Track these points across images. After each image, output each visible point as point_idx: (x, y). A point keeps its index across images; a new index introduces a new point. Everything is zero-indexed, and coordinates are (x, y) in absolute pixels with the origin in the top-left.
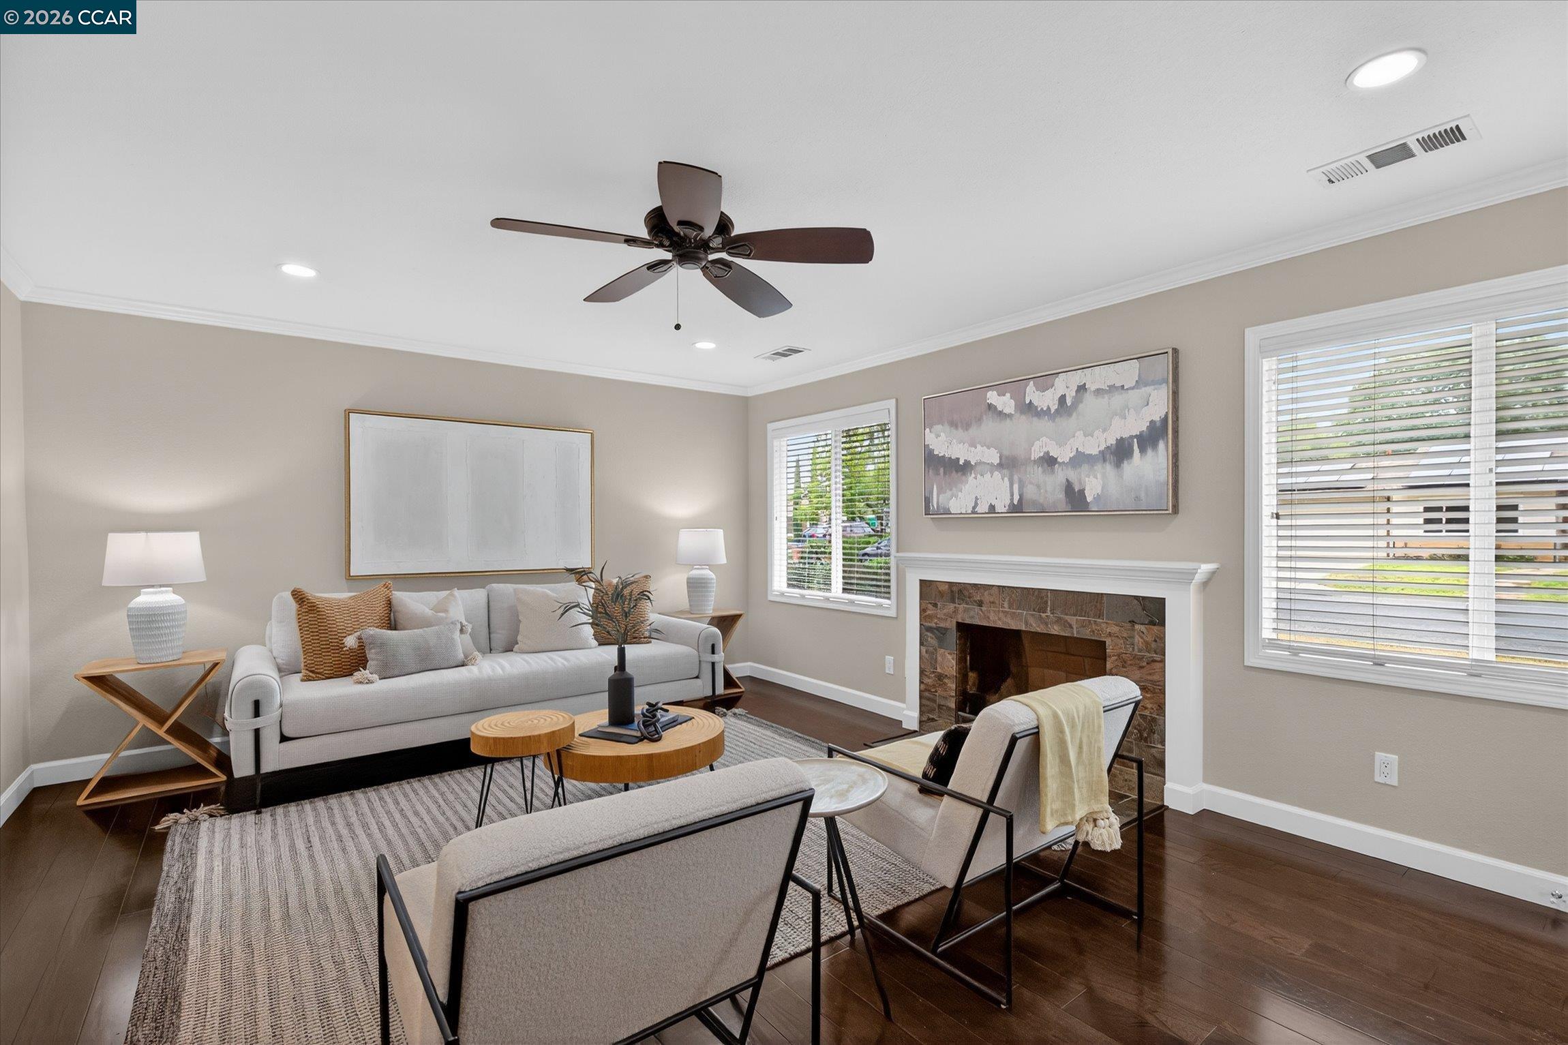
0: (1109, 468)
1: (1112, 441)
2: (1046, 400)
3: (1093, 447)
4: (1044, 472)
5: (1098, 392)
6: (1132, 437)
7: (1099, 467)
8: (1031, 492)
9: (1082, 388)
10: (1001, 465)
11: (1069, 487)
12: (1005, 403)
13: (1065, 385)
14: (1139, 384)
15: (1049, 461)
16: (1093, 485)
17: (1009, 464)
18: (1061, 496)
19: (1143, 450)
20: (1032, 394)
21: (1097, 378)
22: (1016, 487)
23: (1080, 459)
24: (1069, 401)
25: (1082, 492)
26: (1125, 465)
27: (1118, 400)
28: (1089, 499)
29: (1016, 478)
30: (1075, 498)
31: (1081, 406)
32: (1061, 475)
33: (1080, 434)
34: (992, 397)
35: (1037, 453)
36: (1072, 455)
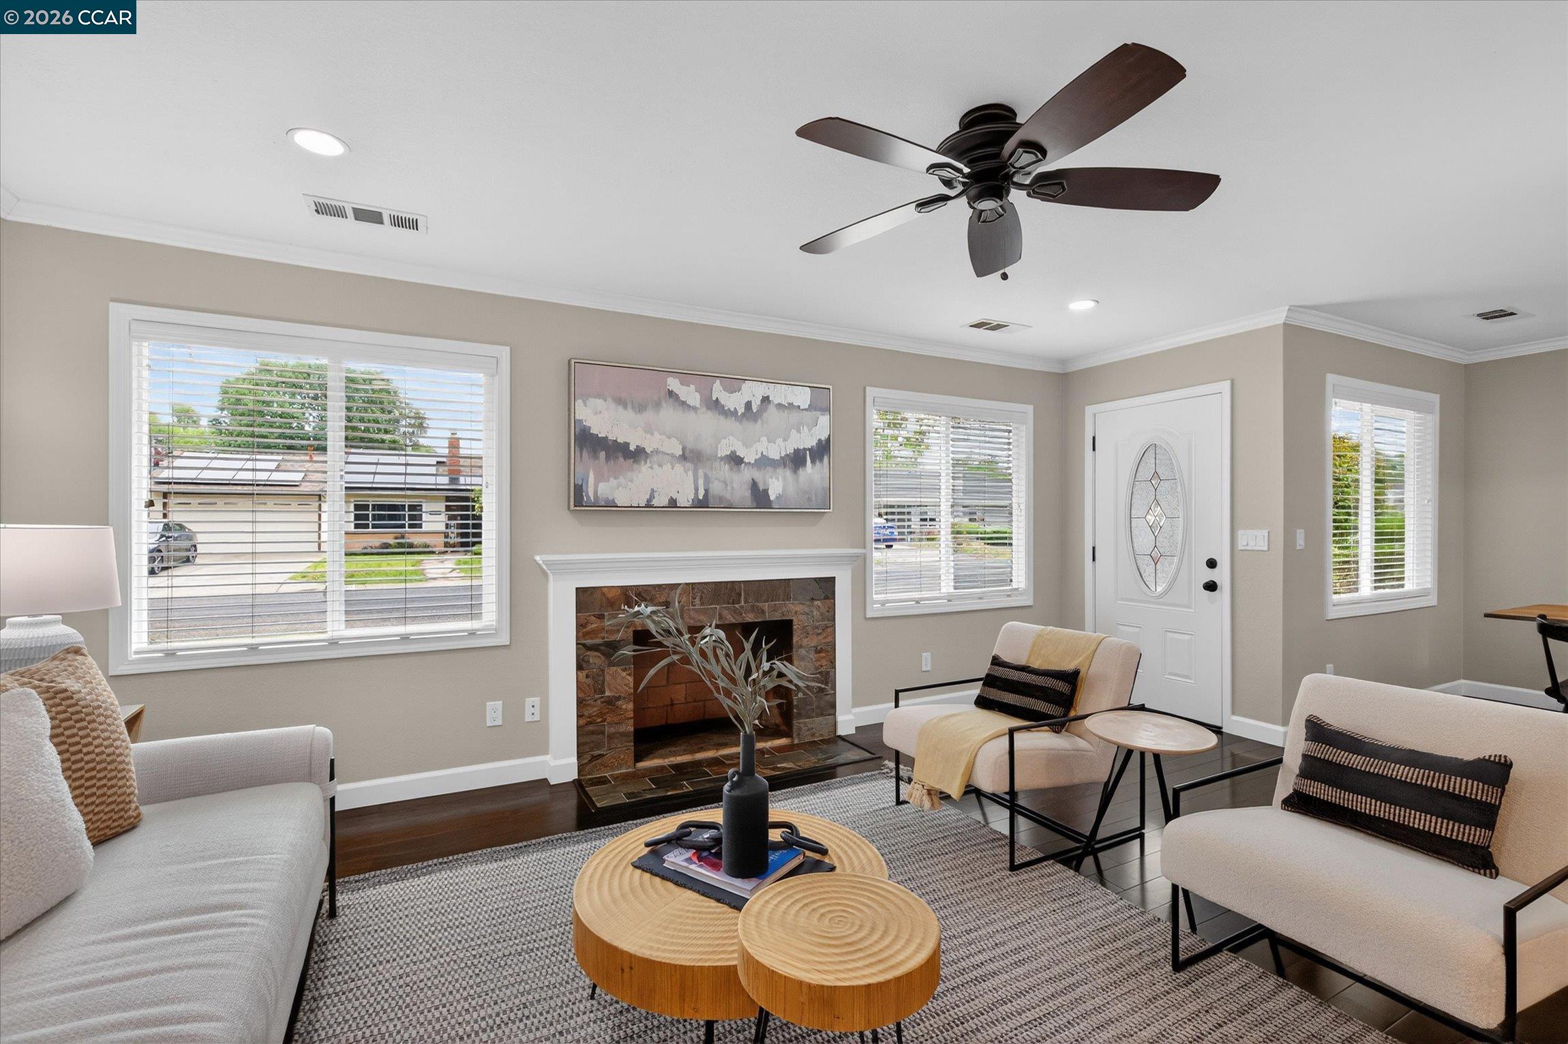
0: (788, 473)
1: (790, 450)
2: (734, 401)
3: (775, 453)
4: (731, 469)
5: (780, 406)
6: (804, 449)
7: (780, 471)
8: (716, 488)
9: (766, 400)
10: (684, 457)
11: (754, 485)
12: (690, 394)
13: (753, 391)
14: (811, 407)
15: (736, 460)
16: (776, 486)
17: (691, 457)
18: (748, 493)
19: (813, 462)
20: (718, 391)
21: (780, 394)
22: (701, 482)
23: (764, 462)
24: (755, 408)
25: (766, 491)
26: (801, 471)
27: (795, 416)
28: (772, 498)
29: (701, 473)
30: (760, 498)
31: (765, 415)
32: (747, 474)
33: (764, 439)
34: (673, 384)
35: (724, 451)
36: (757, 457)
